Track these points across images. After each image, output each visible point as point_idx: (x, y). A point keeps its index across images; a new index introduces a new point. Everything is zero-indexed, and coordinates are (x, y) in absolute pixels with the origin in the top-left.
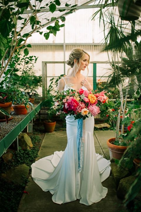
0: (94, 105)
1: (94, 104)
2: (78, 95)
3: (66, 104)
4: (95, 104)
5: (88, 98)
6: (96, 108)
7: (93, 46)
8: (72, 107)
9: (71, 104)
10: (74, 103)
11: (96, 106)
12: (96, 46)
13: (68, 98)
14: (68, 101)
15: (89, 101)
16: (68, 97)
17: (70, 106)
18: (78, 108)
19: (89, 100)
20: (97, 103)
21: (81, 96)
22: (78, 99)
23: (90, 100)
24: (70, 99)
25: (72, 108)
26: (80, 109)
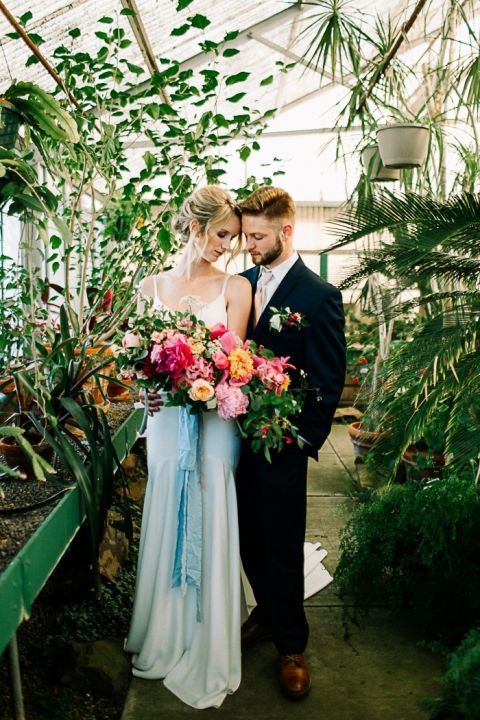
0: (236, 385)
1: (239, 381)
2: (204, 336)
3: (157, 349)
4: (241, 384)
5: (227, 355)
6: (237, 397)
7: (322, 209)
8: (172, 365)
9: (170, 355)
10: (180, 354)
11: (239, 390)
12: (330, 208)
13: (169, 335)
14: (167, 341)
15: (228, 368)
16: (169, 332)
17: (166, 359)
18: (191, 373)
19: (230, 365)
20: (247, 381)
21: (210, 344)
22: (197, 349)
23: (232, 368)
24: (173, 338)
25: (169, 368)
26: (195, 375)
